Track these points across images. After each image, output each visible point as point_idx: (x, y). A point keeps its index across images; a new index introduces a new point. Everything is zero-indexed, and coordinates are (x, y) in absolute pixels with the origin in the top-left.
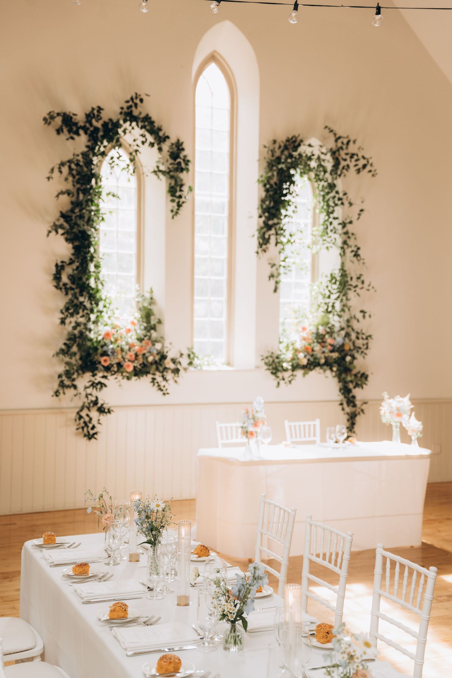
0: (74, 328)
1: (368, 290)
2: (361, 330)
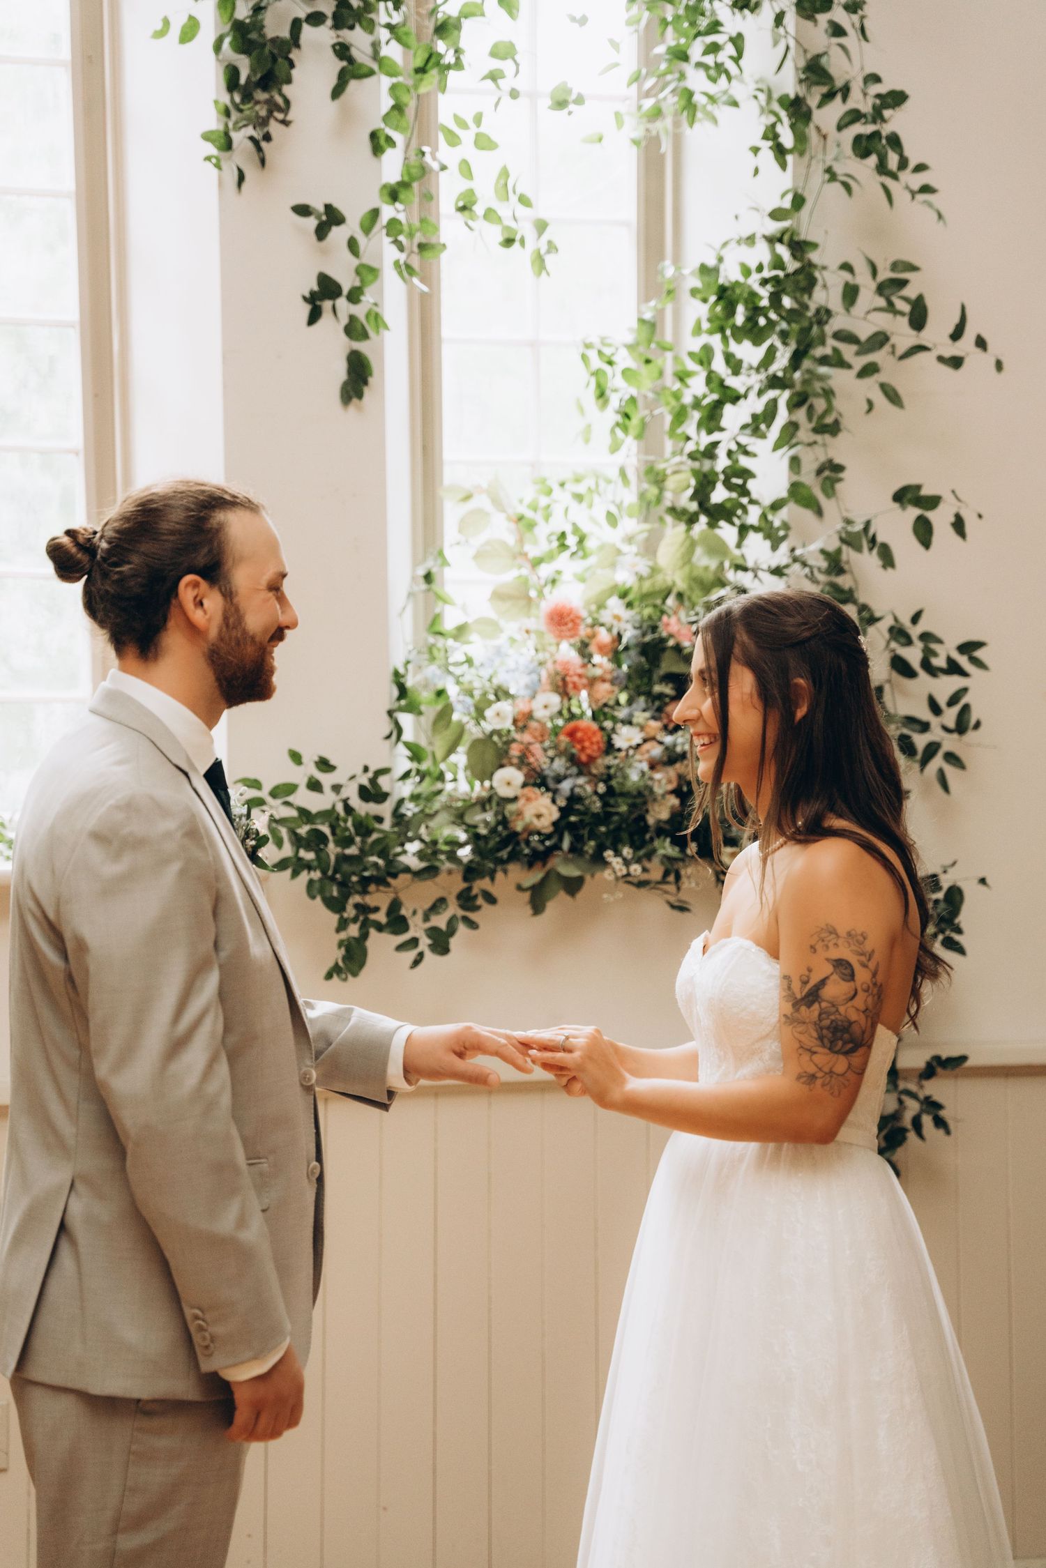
1: (955, 362)
2: (915, 619)
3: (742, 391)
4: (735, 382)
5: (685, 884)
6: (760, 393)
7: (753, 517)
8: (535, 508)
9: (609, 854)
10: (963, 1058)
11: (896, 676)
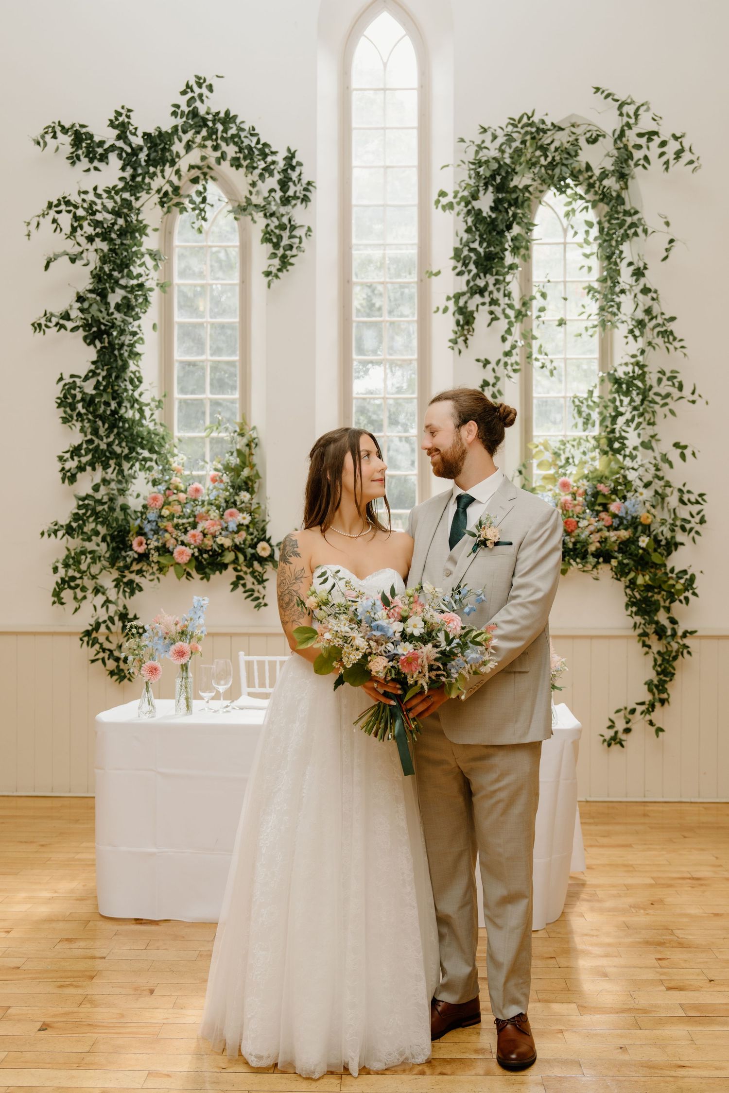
0: (96, 488)
1: (694, 402)
2: (684, 485)
3: (624, 412)
4: (621, 409)
5: (599, 571)
6: (631, 412)
7: (627, 452)
8: (560, 449)
9: (571, 561)
10: (695, 632)
11: (681, 505)
